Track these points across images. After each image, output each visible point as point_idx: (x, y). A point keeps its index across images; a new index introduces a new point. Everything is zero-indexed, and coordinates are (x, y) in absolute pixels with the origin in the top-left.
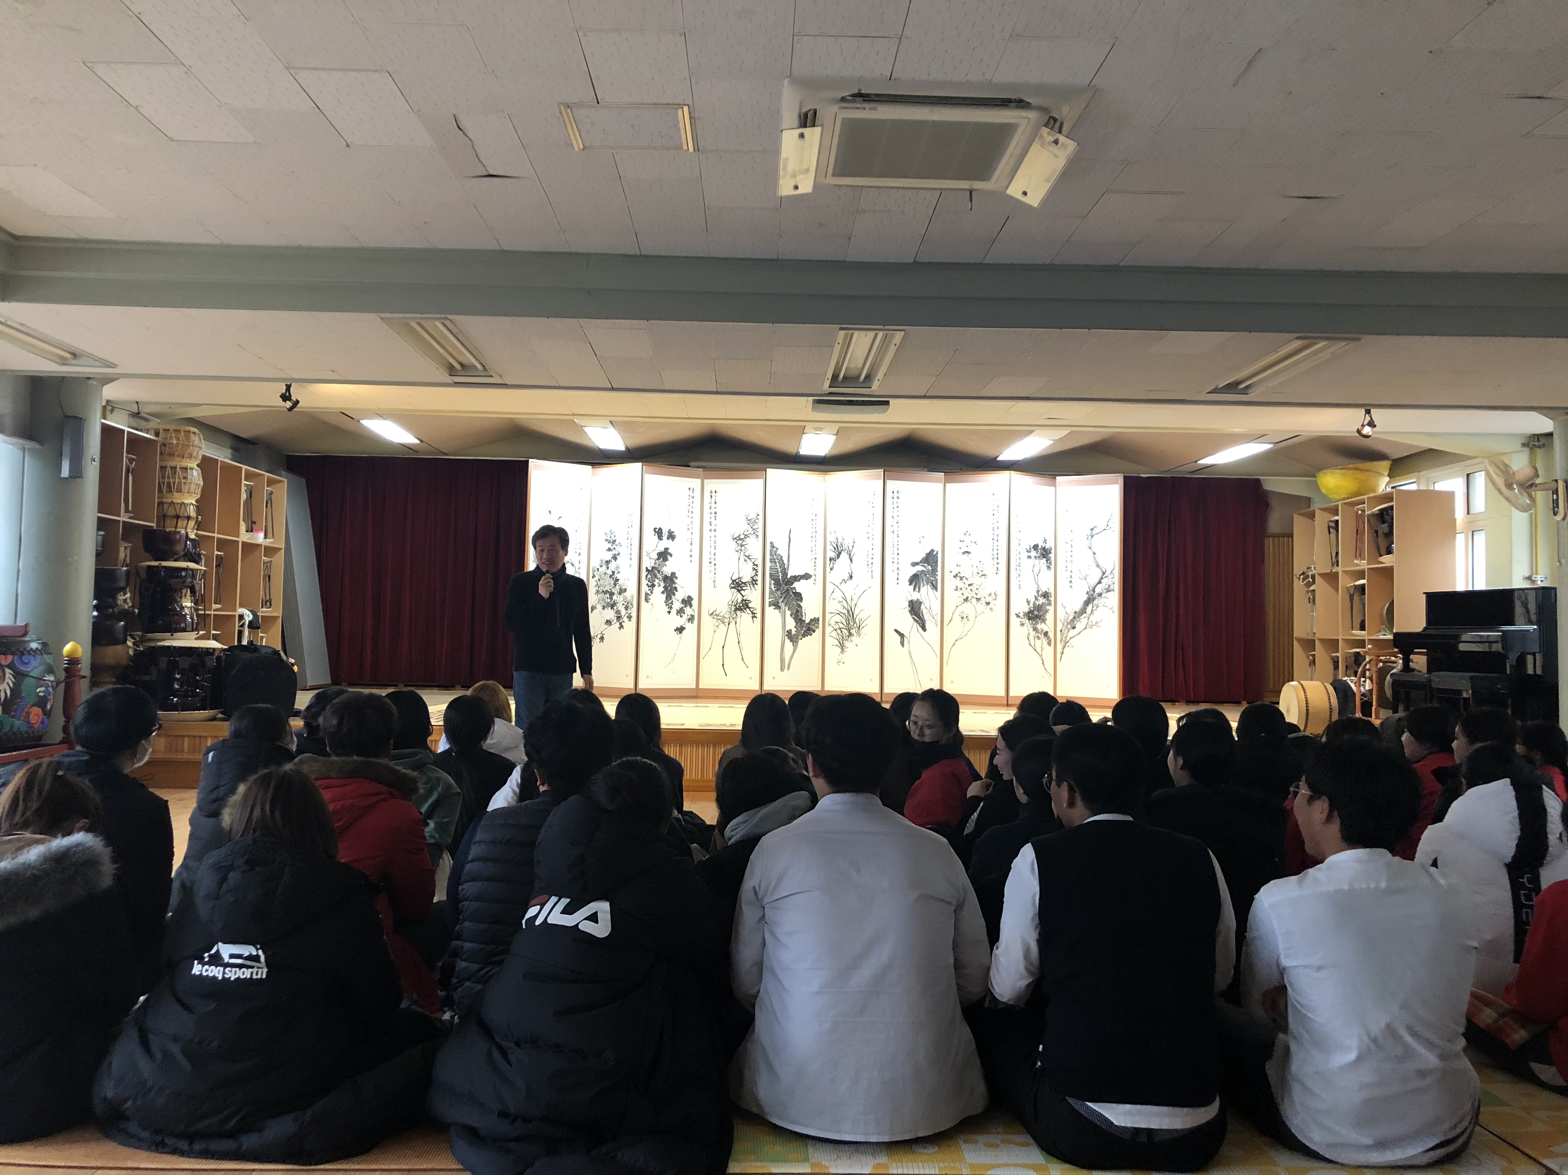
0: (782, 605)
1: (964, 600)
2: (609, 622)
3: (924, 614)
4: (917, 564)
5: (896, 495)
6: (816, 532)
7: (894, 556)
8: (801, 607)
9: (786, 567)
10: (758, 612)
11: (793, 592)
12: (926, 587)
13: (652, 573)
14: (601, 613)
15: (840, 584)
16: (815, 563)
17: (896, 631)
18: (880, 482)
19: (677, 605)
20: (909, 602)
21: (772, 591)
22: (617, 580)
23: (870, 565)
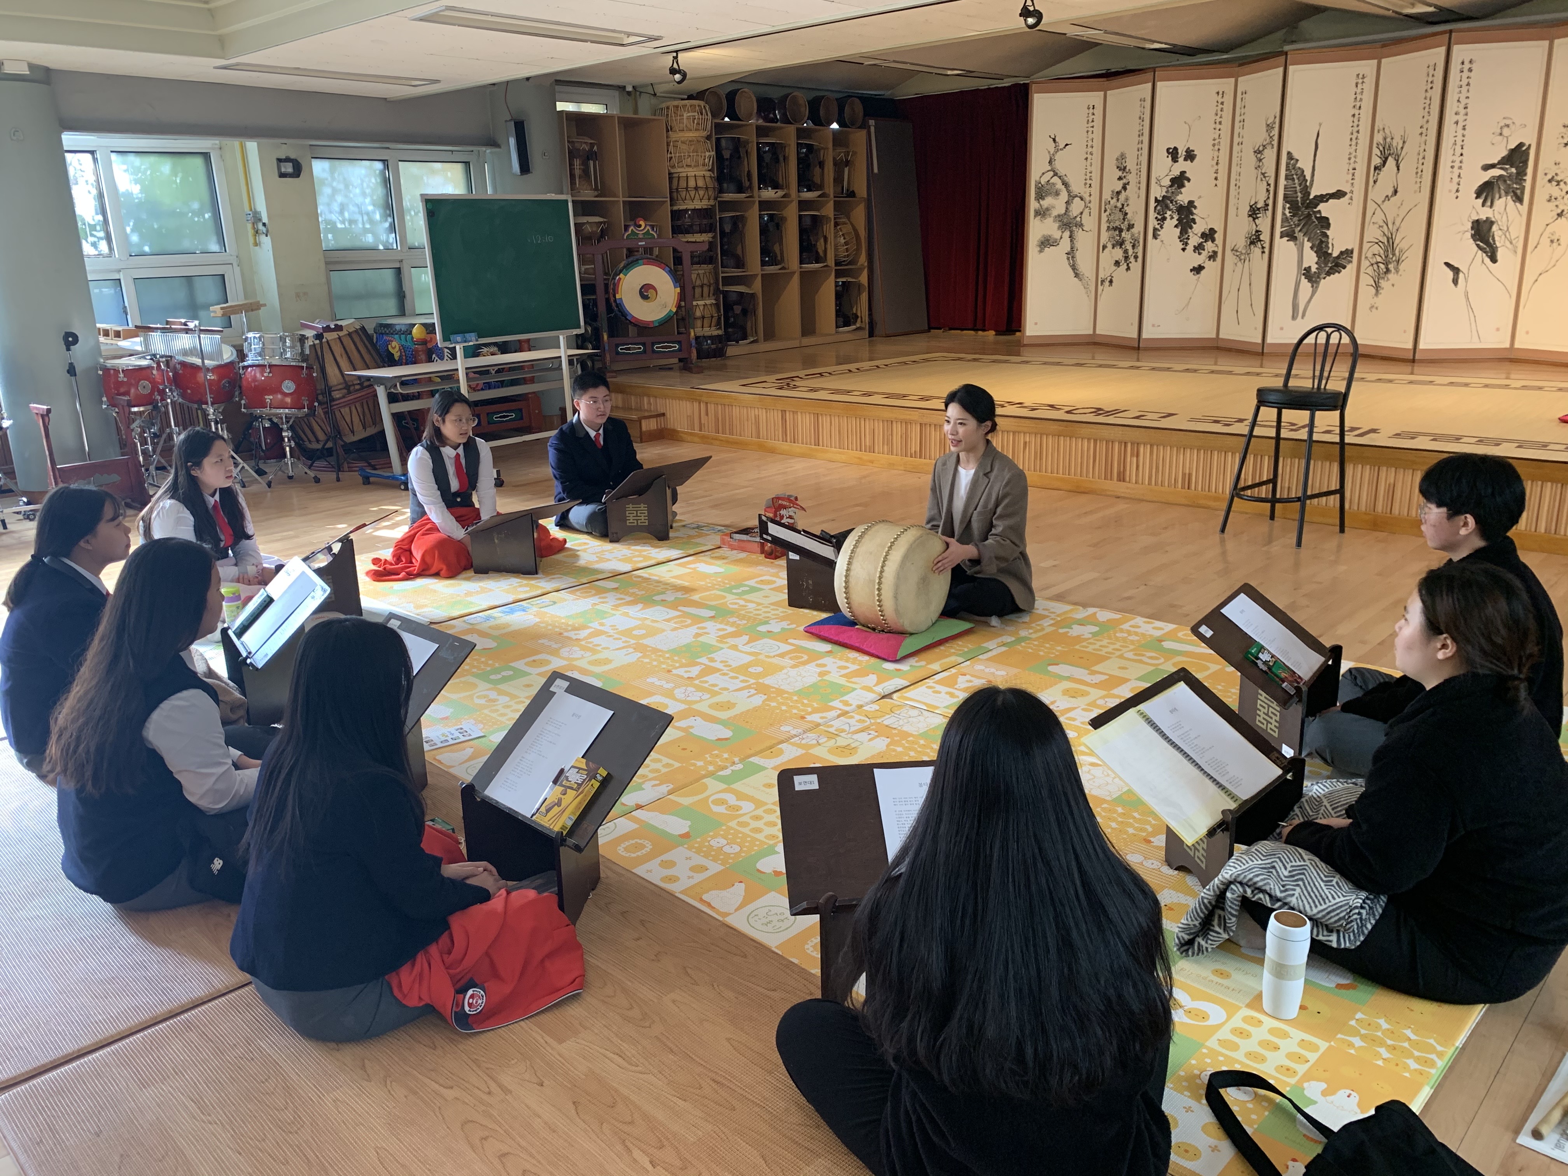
0: (1300, 235)
1: (1559, 214)
2: (1117, 263)
3: (1497, 238)
4: (1493, 166)
5: (1467, 66)
6: (1358, 132)
7: (1454, 158)
8: (1327, 237)
9: (1308, 184)
10: (1267, 245)
11: (1316, 217)
12: (1503, 199)
13: (1163, 203)
14: (1111, 252)
15: (1383, 201)
16: (1353, 175)
17: (1447, 264)
18: (1442, 50)
19: (1194, 240)
20: (1473, 223)
21: (1287, 218)
22: (1126, 214)
23: (1419, 173)
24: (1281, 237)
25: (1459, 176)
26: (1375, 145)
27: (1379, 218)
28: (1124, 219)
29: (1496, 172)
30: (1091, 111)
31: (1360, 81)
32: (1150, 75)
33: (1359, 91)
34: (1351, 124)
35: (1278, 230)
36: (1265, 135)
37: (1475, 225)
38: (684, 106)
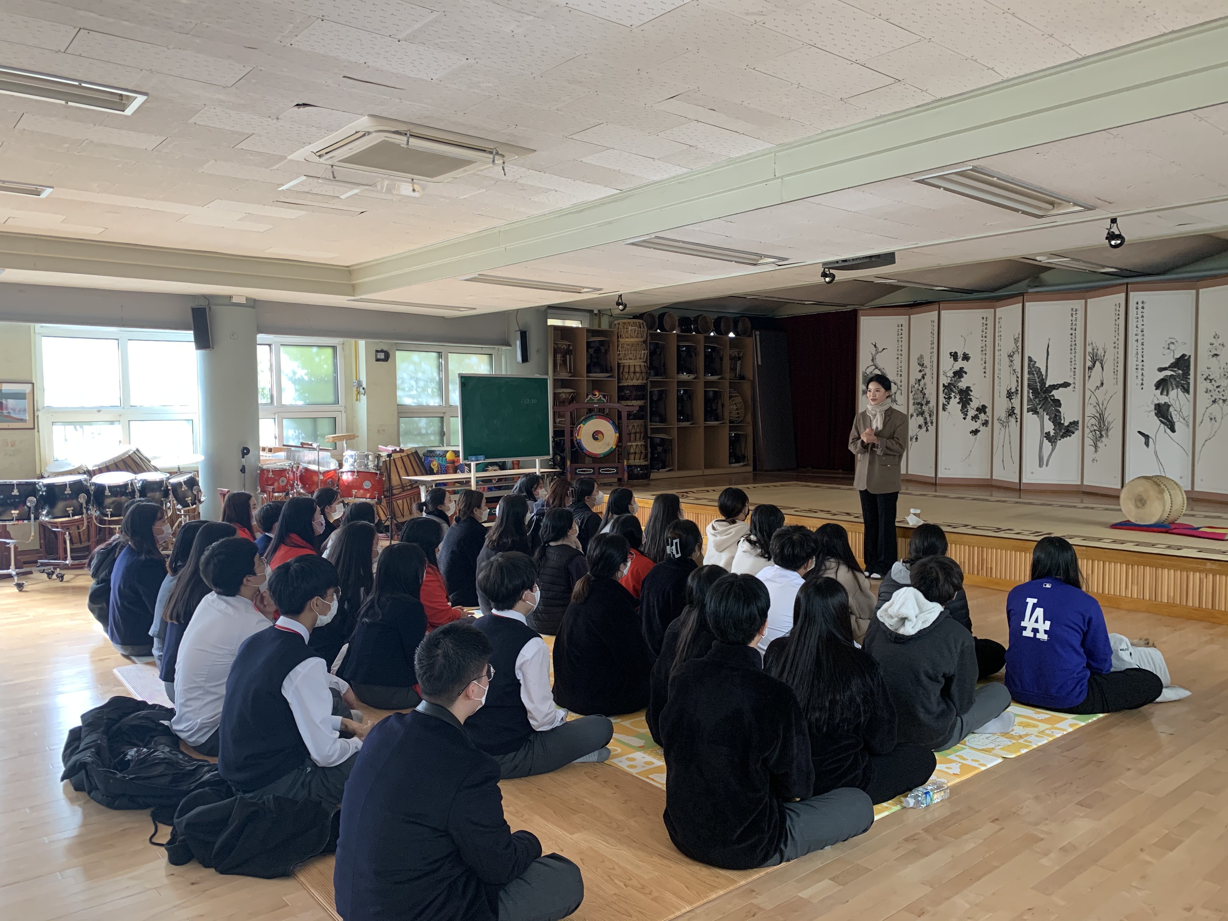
0: (1041, 411)
1: (1213, 401)
2: (920, 427)
3: (1173, 416)
4: (1165, 369)
5: (1140, 305)
6: (1075, 345)
7: (1138, 363)
8: (1060, 412)
9: (1044, 377)
10: (1019, 417)
11: (1051, 400)
12: (1175, 391)
13: (949, 388)
14: (916, 419)
15: (1095, 390)
16: (1074, 372)
17: (1139, 432)
18: (1123, 295)
19: (972, 413)
20: (1156, 405)
21: (1031, 399)
22: (925, 394)
23: (1115, 372)
24: (1028, 412)
25: (1142, 375)
26: (1087, 354)
27: (1093, 401)
28: (923, 398)
29: (1169, 373)
30: (900, 328)
31: (1075, 313)
32: (936, 306)
33: (1074, 319)
34: (1071, 340)
35: (1025, 407)
36: (1013, 345)
37: (1157, 406)
38: (629, 323)
